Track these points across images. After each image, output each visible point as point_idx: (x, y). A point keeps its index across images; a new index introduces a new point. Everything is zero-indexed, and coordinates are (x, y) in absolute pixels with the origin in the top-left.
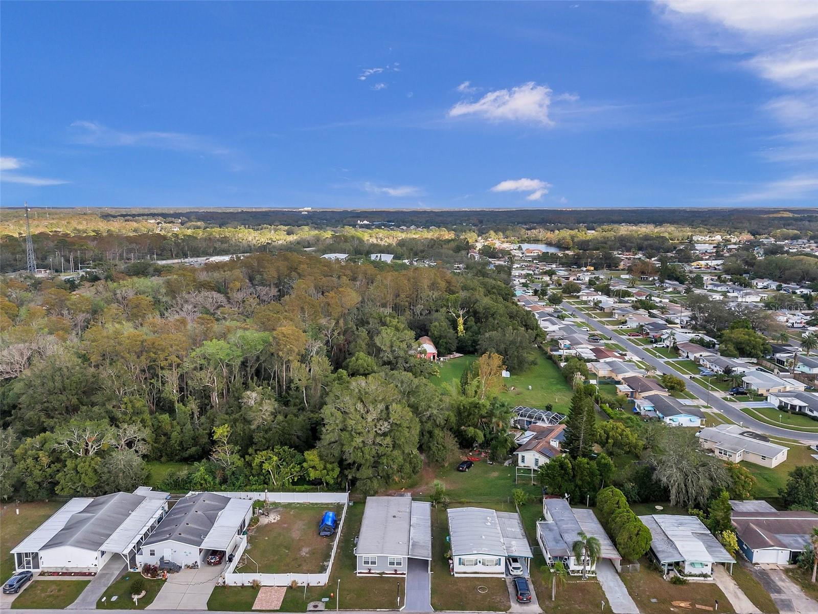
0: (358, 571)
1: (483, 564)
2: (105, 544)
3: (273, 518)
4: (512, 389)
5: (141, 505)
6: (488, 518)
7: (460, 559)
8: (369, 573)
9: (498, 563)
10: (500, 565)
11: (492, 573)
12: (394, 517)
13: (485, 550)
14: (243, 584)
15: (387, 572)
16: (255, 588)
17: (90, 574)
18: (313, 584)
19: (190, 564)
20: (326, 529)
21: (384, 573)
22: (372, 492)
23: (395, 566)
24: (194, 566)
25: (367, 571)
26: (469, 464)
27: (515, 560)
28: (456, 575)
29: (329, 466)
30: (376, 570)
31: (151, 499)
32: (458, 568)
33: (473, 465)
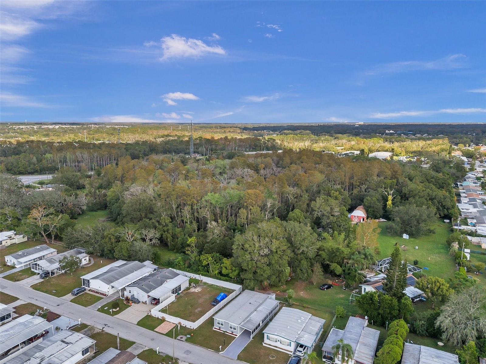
0: (214, 327)
1: (281, 343)
2: (114, 283)
3: (198, 290)
4: (403, 247)
5: (142, 269)
6: (302, 318)
7: (267, 335)
8: (219, 330)
9: (290, 345)
11: (285, 350)
12: (250, 303)
13: (283, 334)
14: (158, 317)
15: (228, 332)
16: (163, 320)
17: (105, 295)
18: (188, 327)
19: (144, 301)
20: (215, 302)
21: (226, 332)
22: (249, 288)
23: (233, 329)
24: (145, 303)
25: (218, 328)
26: (329, 287)
27: (301, 346)
28: (264, 345)
29: (234, 268)
30: (223, 329)
31: (148, 267)
32: (266, 341)
33: (332, 288)
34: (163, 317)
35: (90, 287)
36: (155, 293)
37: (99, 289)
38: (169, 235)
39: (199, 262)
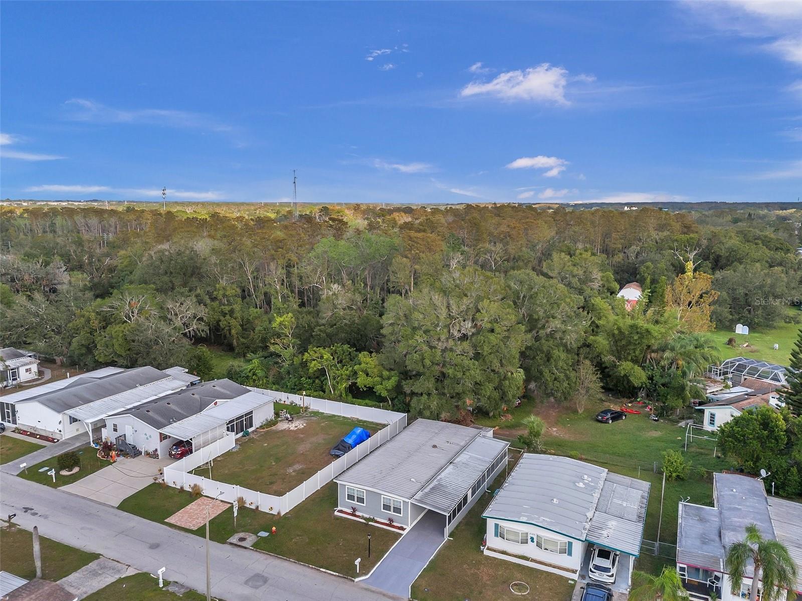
0: (339, 508)
1: (539, 545)
2: (77, 409)
3: (297, 425)
4: (745, 345)
5: (159, 382)
6: (586, 477)
7: (497, 526)
8: (353, 515)
9: (568, 550)
10: (570, 554)
11: (554, 567)
12: (435, 446)
13: (544, 520)
14: (182, 488)
15: (379, 520)
16: (196, 494)
17: (52, 440)
18: (264, 509)
19: (151, 450)
20: (341, 447)
21: (373, 520)
22: (427, 413)
23: (392, 513)
24: (154, 455)
25: (350, 511)
26: (617, 416)
27: (604, 553)
28: (487, 553)
29: (386, 373)
30: (363, 513)
31: (175, 378)
32: (492, 540)
33: (624, 418)
34: (195, 485)
35: (18, 422)
36: (178, 430)
37: (39, 426)
38: (233, 322)
39: (300, 369)
